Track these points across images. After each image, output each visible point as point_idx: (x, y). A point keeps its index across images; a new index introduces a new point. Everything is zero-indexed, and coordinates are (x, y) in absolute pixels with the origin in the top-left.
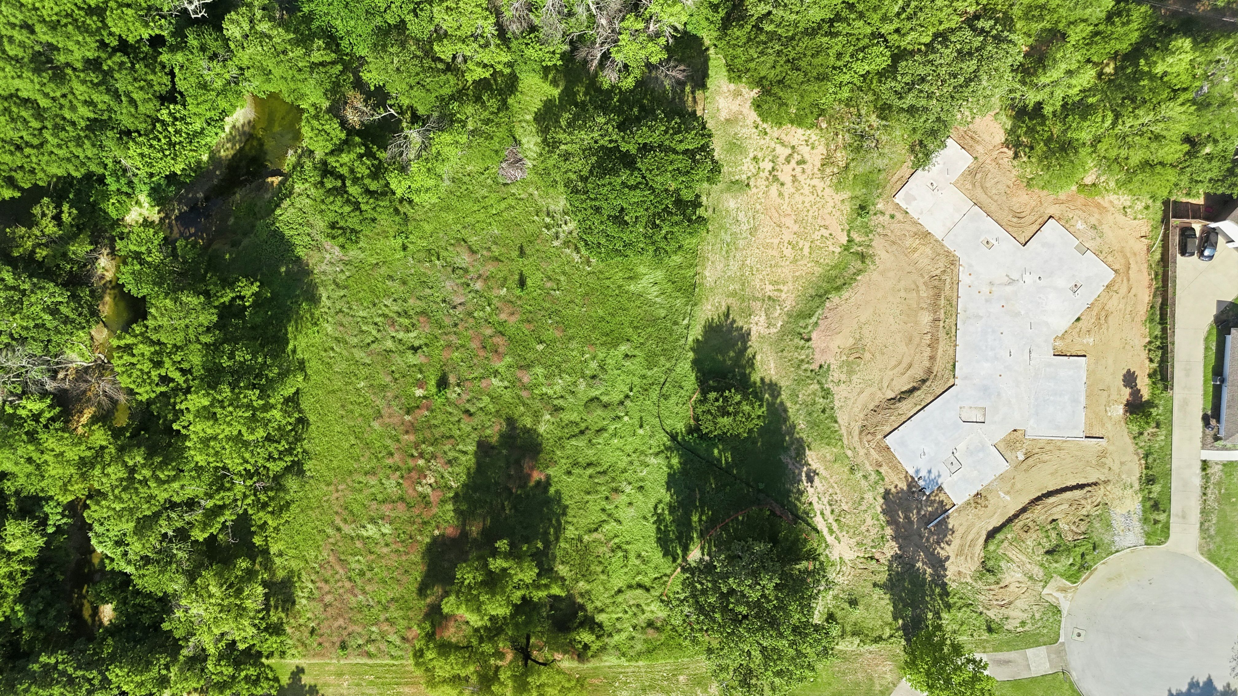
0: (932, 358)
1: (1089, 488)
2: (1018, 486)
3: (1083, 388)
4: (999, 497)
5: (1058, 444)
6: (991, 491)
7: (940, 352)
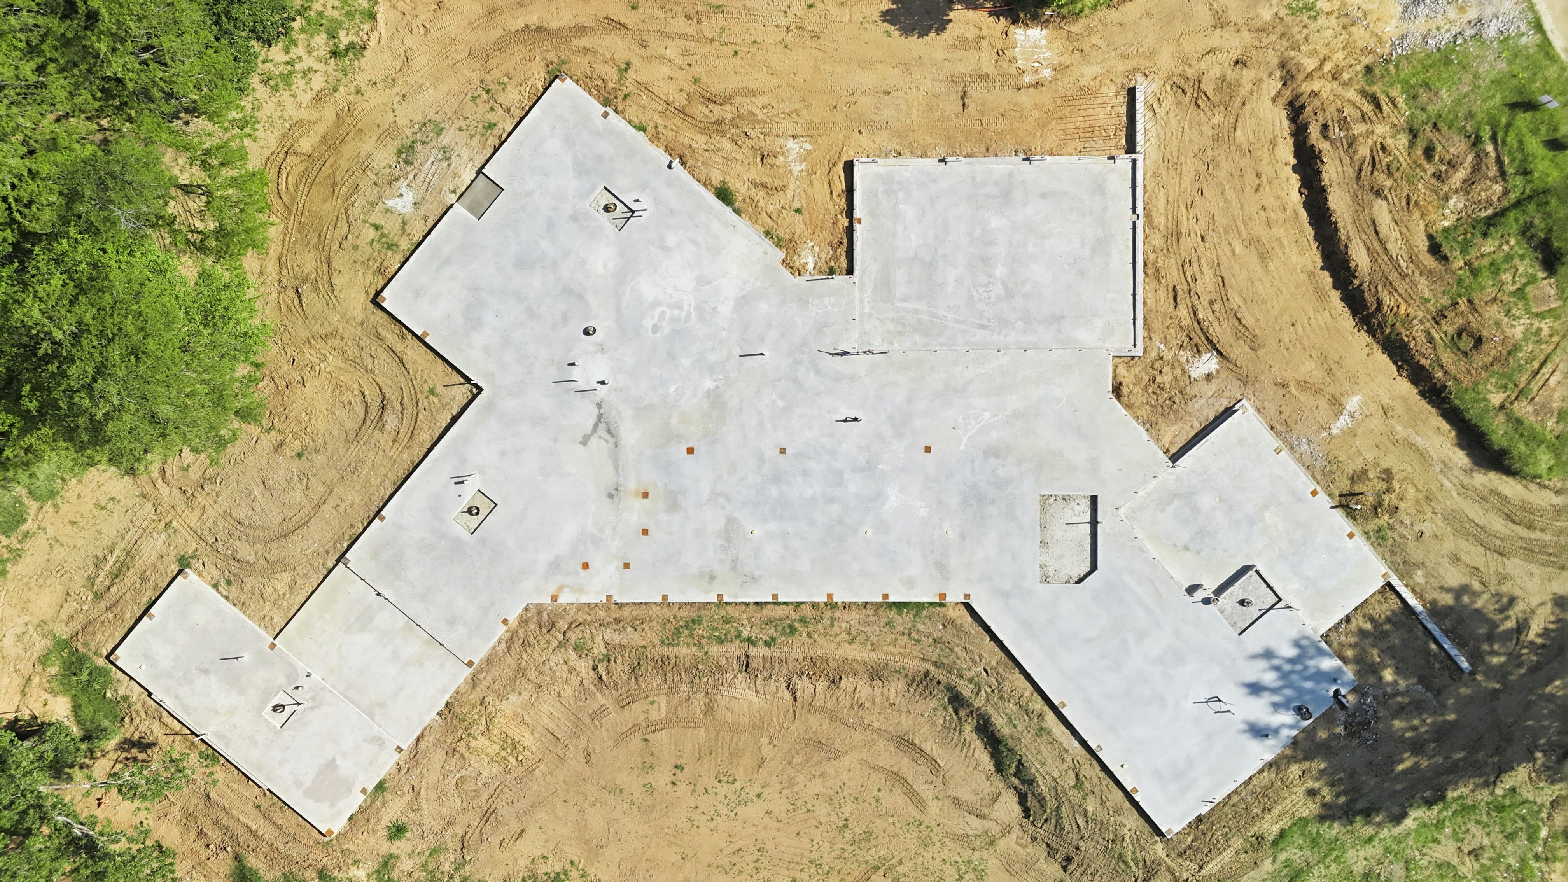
0: (876, 674)
1: (1314, 132)
2: (1310, 369)
3: (960, 167)
4: (1351, 433)
5: (1157, 241)
6: (1333, 461)
7: (856, 653)
